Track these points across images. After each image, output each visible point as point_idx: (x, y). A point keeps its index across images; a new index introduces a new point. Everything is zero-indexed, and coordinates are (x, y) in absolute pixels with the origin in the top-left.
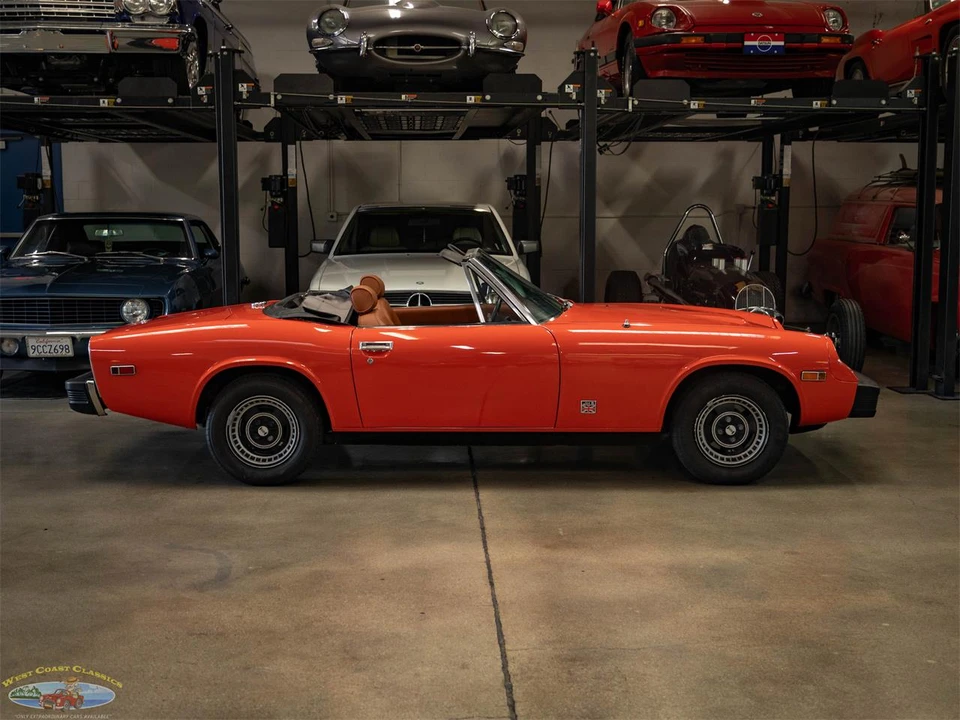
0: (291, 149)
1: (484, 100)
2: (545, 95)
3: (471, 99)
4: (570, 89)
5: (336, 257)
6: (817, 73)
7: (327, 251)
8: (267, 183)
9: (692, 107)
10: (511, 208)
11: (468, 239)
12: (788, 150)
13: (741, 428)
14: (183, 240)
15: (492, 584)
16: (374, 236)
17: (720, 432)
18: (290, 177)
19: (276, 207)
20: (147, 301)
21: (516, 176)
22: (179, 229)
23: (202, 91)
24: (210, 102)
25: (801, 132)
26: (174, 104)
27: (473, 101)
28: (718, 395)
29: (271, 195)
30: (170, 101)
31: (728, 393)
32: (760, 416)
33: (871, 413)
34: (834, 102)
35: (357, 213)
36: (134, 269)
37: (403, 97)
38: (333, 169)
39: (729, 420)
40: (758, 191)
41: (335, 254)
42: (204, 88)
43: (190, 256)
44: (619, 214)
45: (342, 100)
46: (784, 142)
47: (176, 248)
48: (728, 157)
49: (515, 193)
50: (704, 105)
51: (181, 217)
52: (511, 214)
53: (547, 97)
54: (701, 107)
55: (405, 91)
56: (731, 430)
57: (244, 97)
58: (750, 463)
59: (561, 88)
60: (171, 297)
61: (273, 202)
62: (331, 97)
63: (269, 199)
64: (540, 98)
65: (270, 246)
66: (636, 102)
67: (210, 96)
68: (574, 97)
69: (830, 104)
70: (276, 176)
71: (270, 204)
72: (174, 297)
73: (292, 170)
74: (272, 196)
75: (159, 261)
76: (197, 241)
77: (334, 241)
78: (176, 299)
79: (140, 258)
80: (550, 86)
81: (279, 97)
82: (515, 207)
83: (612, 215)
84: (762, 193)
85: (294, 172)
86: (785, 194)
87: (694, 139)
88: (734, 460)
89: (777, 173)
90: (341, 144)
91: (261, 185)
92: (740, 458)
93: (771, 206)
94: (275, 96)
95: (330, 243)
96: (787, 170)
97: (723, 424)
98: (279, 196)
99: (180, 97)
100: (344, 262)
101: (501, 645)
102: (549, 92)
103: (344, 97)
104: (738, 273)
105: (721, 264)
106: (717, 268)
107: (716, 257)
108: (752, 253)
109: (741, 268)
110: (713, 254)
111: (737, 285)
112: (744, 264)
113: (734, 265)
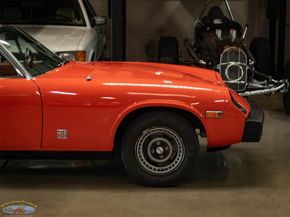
11: (62, 16)
13: (167, 149)
17: (153, 151)
28: (150, 127)
31: (157, 125)
32: (179, 141)
33: (257, 140)
39: (158, 144)
56: (160, 150)
58: (173, 172)
88: (163, 170)
92: (167, 169)
97: (155, 146)
104: (230, 40)
105: (219, 33)
106: (217, 36)
107: (219, 28)
108: (247, 26)
109: (232, 36)
110: (218, 27)
111: (224, 47)
112: (234, 33)
113: (229, 34)
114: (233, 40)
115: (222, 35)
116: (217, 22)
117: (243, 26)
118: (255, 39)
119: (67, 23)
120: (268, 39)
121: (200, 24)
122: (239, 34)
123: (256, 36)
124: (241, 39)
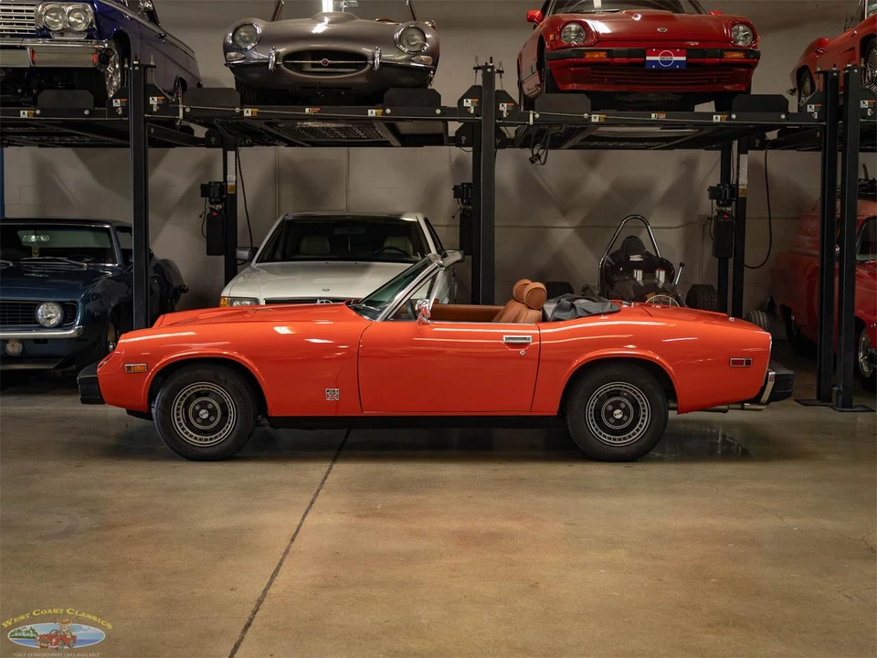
0: (231, 155)
1: (384, 113)
2: (444, 109)
3: (372, 113)
4: (468, 103)
5: (258, 264)
6: (726, 87)
7: (251, 260)
8: (206, 190)
9: (593, 120)
10: (458, 217)
11: (394, 248)
12: (744, 159)
14: (109, 246)
15: (293, 540)
16: (304, 244)
18: (229, 184)
19: (215, 214)
20: (62, 304)
21: (463, 184)
22: (105, 235)
23: (117, 103)
24: (125, 114)
25: (758, 141)
26: (90, 115)
27: (374, 115)
29: (210, 201)
30: (86, 112)
34: (734, 116)
35: (283, 221)
36: (57, 274)
37: (307, 110)
38: (278, 176)
40: (715, 201)
41: (257, 262)
42: (119, 101)
43: (114, 262)
44: (575, 224)
45: (248, 112)
46: (742, 151)
47: (101, 254)
48: (691, 166)
49: (462, 202)
50: (605, 118)
51: (108, 224)
52: (458, 223)
53: (446, 110)
54: (602, 120)
55: (310, 104)
57: (155, 110)
59: (460, 102)
60: (85, 301)
61: (211, 209)
62: (238, 110)
63: (208, 205)
64: (438, 111)
65: (208, 254)
66: (537, 116)
67: (125, 109)
68: (472, 111)
69: (730, 118)
70: (216, 183)
71: (208, 211)
72: (89, 301)
73: (231, 177)
74: (211, 203)
75: (82, 266)
76: (122, 247)
77: (258, 249)
78: (91, 303)
79: (64, 264)
80: (449, 100)
81: (188, 110)
82: (461, 216)
83: (567, 225)
84: (718, 203)
85: (234, 179)
86: (741, 205)
87: (647, 148)
89: (734, 182)
90: (284, 150)
91: (199, 191)
93: (726, 217)
94: (184, 109)
95: (254, 251)
96: (743, 180)
98: (218, 203)
99: (96, 108)
100: (268, 269)
101: (272, 577)
102: (448, 106)
103: (250, 110)
104: (655, 285)
105: (639, 275)
106: (635, 280)
107: (638, 268)
108: (682, 265)
109: (658, 280)
110: (637, 265)
111: (647, 296)
112: (661, 275)
113: (655, 276)
114: (660, 286)
115: (643, 279)
116: (635, 258)
117: (676, 266)
118: (694, 286)
119: (405, 259)
120: (716, 288)
121: (608, 262)
122: (670, 277)
123: (697, 282)
124: (673, 284)
